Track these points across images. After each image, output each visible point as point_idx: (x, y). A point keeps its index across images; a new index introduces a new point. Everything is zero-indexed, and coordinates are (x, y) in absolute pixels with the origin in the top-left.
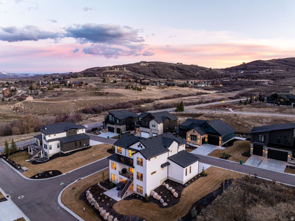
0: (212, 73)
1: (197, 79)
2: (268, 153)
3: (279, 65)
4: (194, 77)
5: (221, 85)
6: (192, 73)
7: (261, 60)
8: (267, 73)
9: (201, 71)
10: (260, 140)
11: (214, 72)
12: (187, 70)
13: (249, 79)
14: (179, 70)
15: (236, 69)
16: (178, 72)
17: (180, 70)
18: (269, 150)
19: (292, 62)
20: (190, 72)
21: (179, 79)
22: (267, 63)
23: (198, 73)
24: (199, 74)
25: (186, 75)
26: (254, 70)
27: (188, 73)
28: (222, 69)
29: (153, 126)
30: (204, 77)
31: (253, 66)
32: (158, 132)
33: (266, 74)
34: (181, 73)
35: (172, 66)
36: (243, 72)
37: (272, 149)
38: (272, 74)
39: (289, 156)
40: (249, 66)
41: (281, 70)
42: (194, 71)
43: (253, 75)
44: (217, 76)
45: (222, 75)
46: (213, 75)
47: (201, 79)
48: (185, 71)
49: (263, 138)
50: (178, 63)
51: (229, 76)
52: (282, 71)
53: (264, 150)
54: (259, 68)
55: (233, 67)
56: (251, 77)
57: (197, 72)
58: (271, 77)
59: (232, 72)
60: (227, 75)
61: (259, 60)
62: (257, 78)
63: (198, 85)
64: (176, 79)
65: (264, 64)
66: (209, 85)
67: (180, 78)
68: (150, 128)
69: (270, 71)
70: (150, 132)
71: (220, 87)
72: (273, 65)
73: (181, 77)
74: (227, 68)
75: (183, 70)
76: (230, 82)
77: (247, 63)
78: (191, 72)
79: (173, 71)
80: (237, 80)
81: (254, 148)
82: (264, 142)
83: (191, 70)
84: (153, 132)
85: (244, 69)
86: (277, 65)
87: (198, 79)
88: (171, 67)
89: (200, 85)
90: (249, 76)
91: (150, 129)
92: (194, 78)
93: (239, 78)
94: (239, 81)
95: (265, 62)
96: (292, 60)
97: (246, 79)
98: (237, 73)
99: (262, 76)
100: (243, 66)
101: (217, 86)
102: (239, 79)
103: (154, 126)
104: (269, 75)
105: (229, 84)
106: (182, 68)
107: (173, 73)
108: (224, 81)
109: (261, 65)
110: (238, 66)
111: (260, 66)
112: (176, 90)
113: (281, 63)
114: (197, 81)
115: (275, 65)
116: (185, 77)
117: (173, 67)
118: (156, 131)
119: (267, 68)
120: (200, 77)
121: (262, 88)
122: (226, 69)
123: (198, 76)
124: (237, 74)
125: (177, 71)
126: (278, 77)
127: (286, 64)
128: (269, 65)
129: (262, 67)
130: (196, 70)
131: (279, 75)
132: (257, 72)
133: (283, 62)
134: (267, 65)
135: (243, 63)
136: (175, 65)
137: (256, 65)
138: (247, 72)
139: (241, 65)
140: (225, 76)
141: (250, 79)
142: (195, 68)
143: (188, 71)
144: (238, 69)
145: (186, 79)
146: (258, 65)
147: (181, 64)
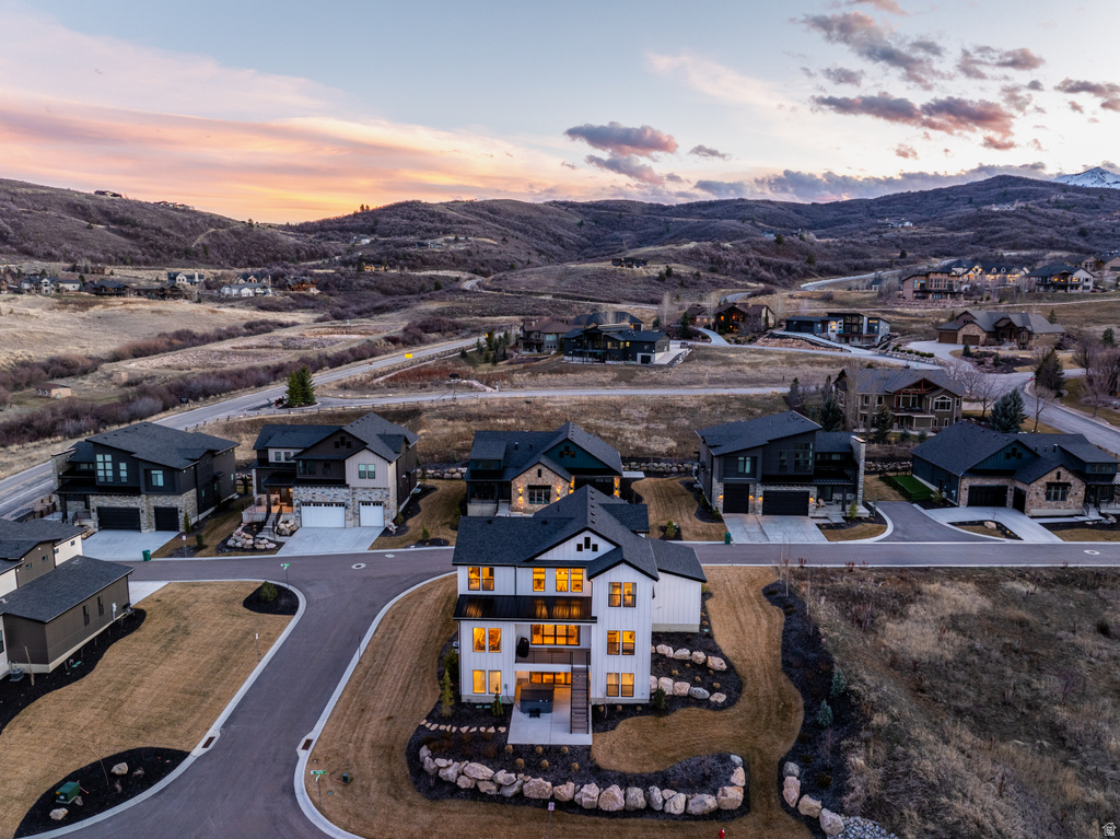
0: (258, 239)
1: (202, 262)
2: (764, 501)
3: (478, 223)
4: (190, 256)
5: (314, 291)
6: (178, 239)
7: (419, 202)
8: (452, 247)
9: (213, 233)
10: (741, 470)
11: (264, 238)
12: (154, 224)
13: (402, 268)
14: (114, 222)
15: (341, 230)
16: (114, 231)
17: (122, 222)
18: (766, 495)
19: (510, 215)
20: (168, 235)
21: (125, 263)
22: (440, 215)
23: (201, 239)
24: (206, 242)
25: (151, 246)
26: (406, 234)
27: (161, 240)
28: (288, 227)
29: (362, 475)
30: (232, 257)
31: (398, 219)
32: (388, 496)
33: (451, 253)
34: (127, 235)
35: (75, 202)
36: (368, 241)
37: (773, 488)
38: (469, 253)
39: (811, 499)
40: (385, 219)
41: (488, 240)
42: (184, 231)
43: (410, 255)
44: (279, 255)
45: (298, 252)
46: (265, 249)
47: (219, 263)
48: (144, 228)
49: (748, 464)
50: (103, 193)
51: (325, 255)
52: (491, 244)
53: (751, 497)
54: (420, 228)
55: (328, 221)
56: (405, 259)
57: (197, 234)
58: (465, 261)
59: (329, 239)
60: (317, 252)
61: (413, 202)
62: (425, 263)
63: (226, 290)
64: (110, 262)
65: (433, 215)
66: (270, 290)
67: (129, 261)
68: (347, 486)
69: (456, 240)
70: (350, 502)
71: (312, 298)
72: (460, 222)
73: (130, 253)
74: (307, 224)
75: (134, 225)
76: (339, 279)
77: (373, 211)
78: (172, 232)
79: (89, 227)
80: (360, 269)
81: (725, 494)
82: (753, 473)
83: (170, 227)
84: (364, 498)
85: (371, 231)
86: (471, 222)
87: (210, 263)
88: (75, 206)
89: (235, 291)
90: (397, 257)
91: (347, 491)
92: (187, 258)
93: (368, 263)
94: (369, 274)
95: (436, 210)
96: (509, 208)
97: (392, 267)
98: (347, 242)
99: (440, 257)
100: (364, 219)
101: (300, 295)
102: (369, 269)
103: (372, 475)
104: (461, 257)
105: (337, 286)
106: (128, 214)
107: (88, 234)
108: (318, 275)
109: (422, 220)
110: (346, 217)
111: (423, 224)
112: (153, 312)
113: (481, 215)
114: (208, 273)
115: (467, 222)
116: (152, 256)
117: (82, 207)
118: (378, 492)
119: (446, 232)
120: (214, 254)
121: (470, 302)
122: (301, 225)
123: (206, 252)
124: (348, 246)
125: (109, 229)
126: (487, 261)
127: (495, 221)
128: (450, 222)
129: (429, 225)
130: (191, 225)
131: (486, 256)
132: (421, 245)
133: (486, 213)
134: (442, 221)
135: (362, 207)
136: (90, 202)
137: (408, 218)
138: (384, 243)
139: (356, 214)
140: (312, 256)
141: (406, 269)
142: (184, 220)
143: (159, 231)
144: (348, 231)
145: (154, 264)
146: (414, 218)
147: (115, 195)
